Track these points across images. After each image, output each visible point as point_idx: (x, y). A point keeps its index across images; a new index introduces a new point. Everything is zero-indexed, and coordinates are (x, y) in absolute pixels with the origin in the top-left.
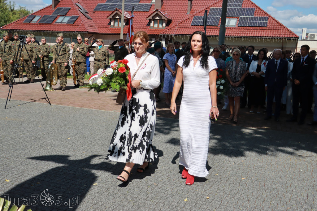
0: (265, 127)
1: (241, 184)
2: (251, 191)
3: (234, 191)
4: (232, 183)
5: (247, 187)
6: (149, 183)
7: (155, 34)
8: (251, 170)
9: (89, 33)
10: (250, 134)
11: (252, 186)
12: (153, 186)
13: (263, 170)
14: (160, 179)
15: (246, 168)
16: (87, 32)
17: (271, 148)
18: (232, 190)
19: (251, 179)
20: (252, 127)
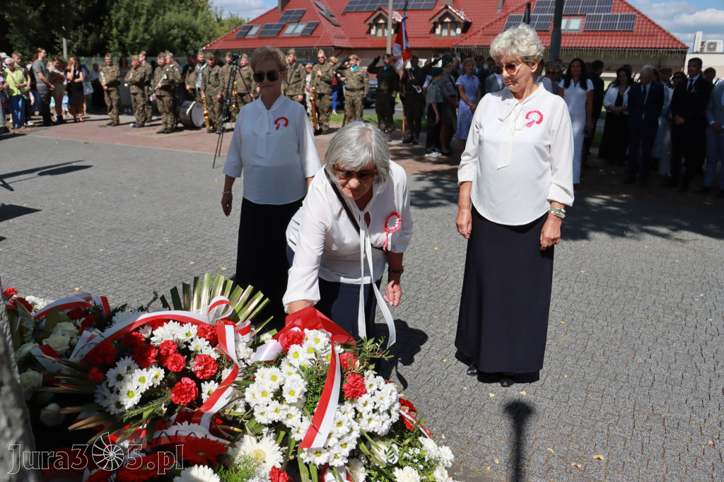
0: (624, 195)
1: (578, 280)
2: (594, 291)
3: (566, 290)
4: (565, 277)
5: (587, 285)
6: (434, 276)
7: (444, 45)
8: (596, 260)
9: (336, 48)
10: (599, 206)
11: (596, 283)
12: (439, 280)
13: (615, 260)
14: (450, 271)
15: (588, 256)
16: (334, 46)
17: (633, 227)
18: (563, 288)
19: (596, 273)
20: (603, 194)
